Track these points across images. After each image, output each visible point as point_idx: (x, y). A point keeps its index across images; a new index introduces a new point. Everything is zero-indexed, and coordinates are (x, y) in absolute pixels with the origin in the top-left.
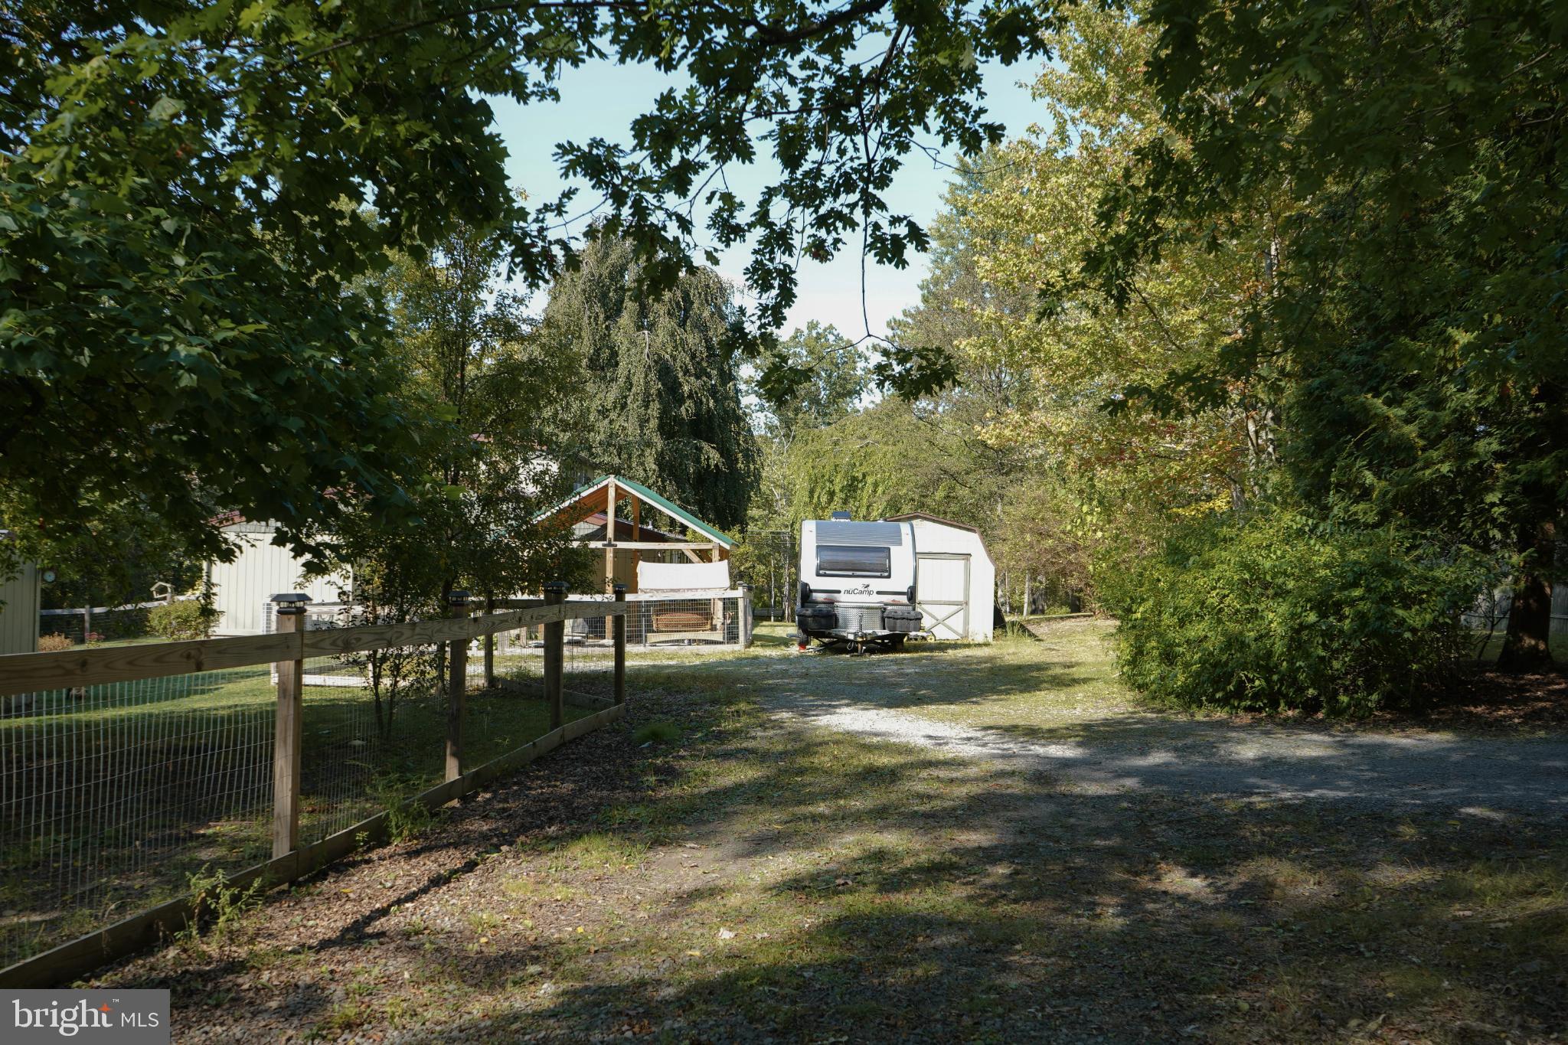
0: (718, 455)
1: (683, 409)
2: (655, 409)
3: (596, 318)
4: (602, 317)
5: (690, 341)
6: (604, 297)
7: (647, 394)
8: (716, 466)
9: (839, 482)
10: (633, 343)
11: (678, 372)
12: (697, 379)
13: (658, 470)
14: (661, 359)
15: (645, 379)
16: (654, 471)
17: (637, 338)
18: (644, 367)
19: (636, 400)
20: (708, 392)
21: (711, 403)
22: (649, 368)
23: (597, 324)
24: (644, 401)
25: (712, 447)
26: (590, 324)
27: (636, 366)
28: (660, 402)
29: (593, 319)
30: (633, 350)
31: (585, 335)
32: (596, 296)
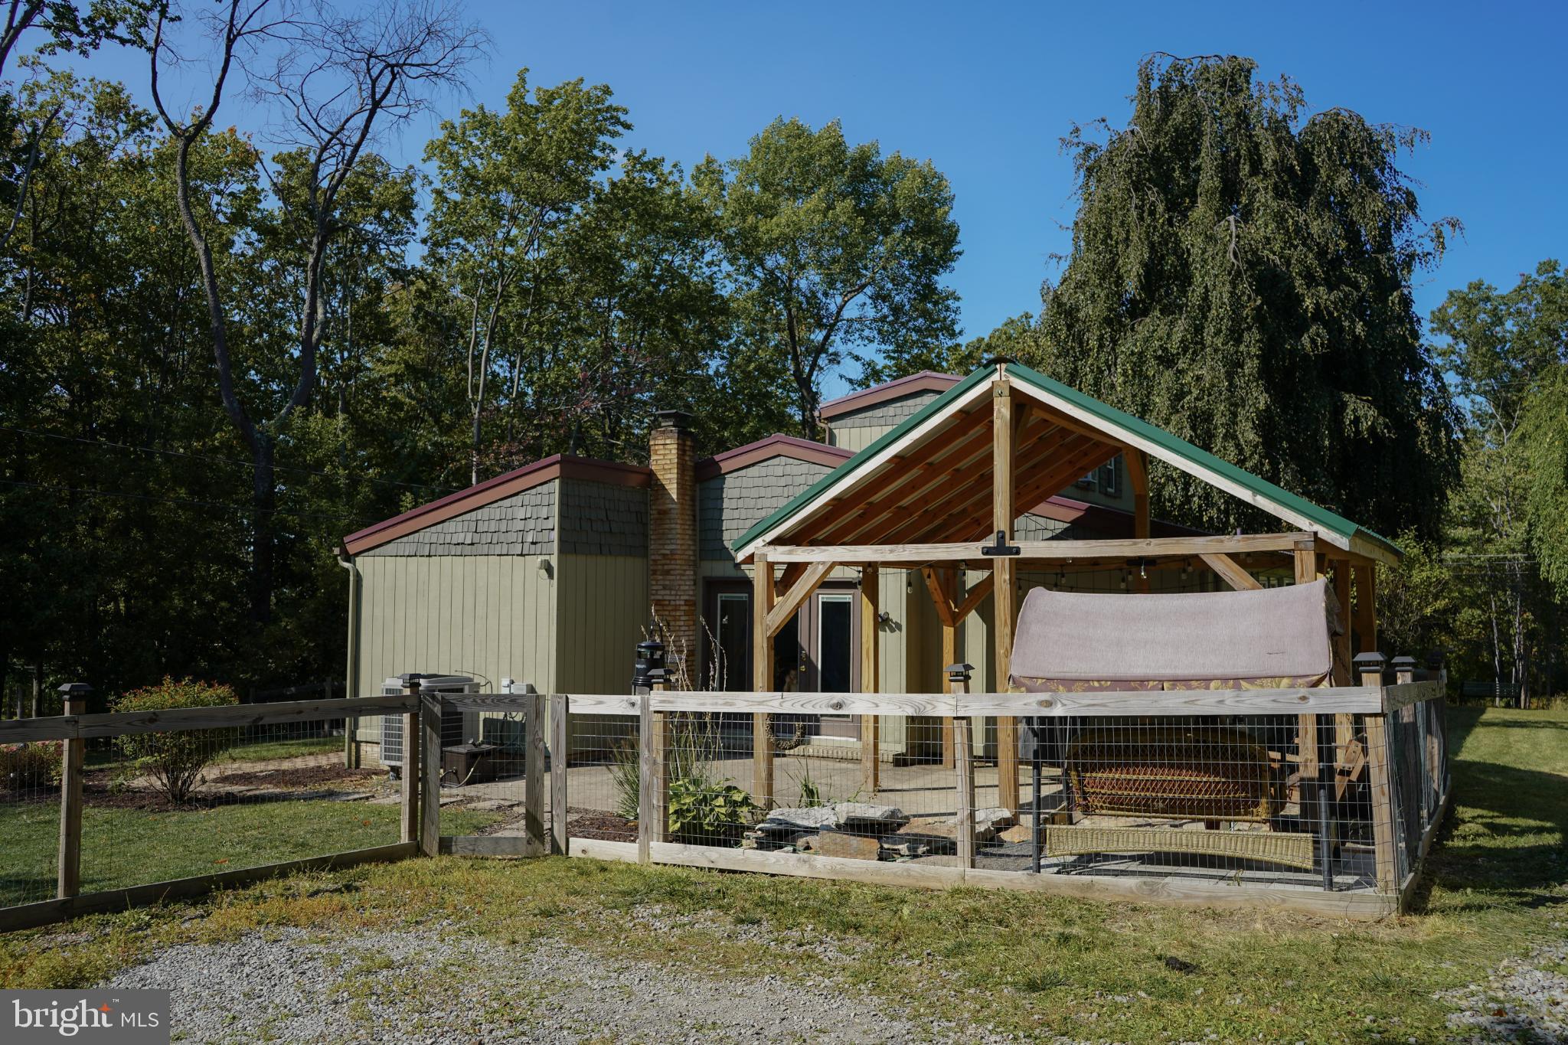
0: (1372, 412)
1: (1305, 340)
2: (1252, 342)
3: (1152, 213)
4: (1161, 208)
5: (1315, 228)
6: (1164, 182)
7: (1236, 318)
8: (1372, 430)
10: (1210, 239)
11: (1293, 279)
12: (1331, 290)
13: (1263, 444)
14: (1260, 260)
15: (1232, 293)
16: (1256, 446)
17: (1219, 231)
18: (1230, 273)
19: (1218, 332)
20: (1353, 309)
21: (1359, 328)
22: (1239, 273)
23: (1154, 220)
24: (1232, 331)
25: (1362, 400)
26: (1142, 219)
27: (1216, 276)
28: (1261, 330)
29: (1146, 211)
30: (1210, 251)
31: (1134, 236)
32: (1149, 180)
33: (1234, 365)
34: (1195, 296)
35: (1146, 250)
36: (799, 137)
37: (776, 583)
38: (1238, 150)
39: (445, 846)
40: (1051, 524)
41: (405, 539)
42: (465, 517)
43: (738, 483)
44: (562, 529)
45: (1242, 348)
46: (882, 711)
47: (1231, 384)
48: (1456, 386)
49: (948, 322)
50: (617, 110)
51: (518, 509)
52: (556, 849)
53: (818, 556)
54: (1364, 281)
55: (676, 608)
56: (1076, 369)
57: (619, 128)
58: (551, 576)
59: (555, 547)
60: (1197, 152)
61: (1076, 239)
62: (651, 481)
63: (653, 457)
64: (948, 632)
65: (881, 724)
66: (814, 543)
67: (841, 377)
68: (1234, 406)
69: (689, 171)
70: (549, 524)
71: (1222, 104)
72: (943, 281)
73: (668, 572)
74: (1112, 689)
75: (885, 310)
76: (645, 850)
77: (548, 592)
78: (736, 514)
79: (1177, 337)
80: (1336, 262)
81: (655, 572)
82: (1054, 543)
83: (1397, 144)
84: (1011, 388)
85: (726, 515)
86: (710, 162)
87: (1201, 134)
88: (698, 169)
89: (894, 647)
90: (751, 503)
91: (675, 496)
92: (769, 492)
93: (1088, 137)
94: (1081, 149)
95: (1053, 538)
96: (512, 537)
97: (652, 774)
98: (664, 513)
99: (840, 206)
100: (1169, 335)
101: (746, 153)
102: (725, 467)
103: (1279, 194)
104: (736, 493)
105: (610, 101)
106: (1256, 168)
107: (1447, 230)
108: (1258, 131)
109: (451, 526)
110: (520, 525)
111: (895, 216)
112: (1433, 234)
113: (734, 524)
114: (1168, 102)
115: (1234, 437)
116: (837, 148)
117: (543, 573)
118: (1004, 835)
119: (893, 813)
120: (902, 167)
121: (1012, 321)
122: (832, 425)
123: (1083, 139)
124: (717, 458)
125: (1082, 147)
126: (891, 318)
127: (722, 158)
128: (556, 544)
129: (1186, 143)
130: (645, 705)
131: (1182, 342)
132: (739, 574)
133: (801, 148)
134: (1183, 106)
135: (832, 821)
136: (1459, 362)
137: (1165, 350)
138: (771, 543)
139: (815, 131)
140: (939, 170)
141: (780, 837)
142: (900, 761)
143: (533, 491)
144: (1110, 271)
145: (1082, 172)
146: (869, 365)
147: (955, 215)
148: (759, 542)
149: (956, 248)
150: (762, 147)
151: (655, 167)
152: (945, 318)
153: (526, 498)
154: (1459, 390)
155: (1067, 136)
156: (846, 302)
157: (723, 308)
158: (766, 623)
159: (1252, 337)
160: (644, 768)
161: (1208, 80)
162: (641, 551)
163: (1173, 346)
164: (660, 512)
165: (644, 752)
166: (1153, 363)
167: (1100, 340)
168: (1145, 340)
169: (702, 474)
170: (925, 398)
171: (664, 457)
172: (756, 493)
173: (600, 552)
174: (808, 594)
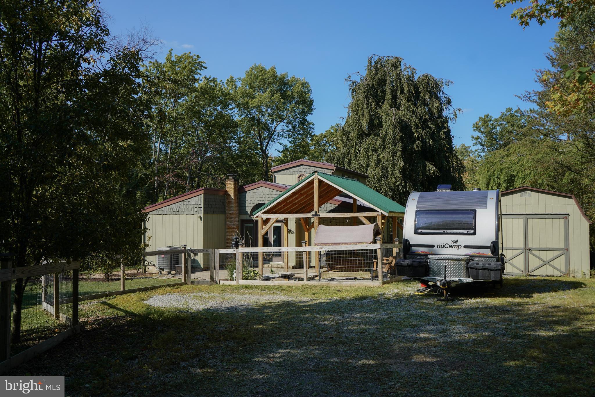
0: (433, 168)
1: (415, 146)
3: (371, 105)
4: (374, 104)
6: (375, 96)
7: (395, 139)
8: (434, 173)
9: (503, 178)
10: (388, 114)
11: (412, 127)
12: (423, 130)
13: (402, 177)
14: (402, 121)
15: (393, 132)
16: (400, 178)
17: (390, 112)
18: (393, 126)
19: (390, 143)
20: (429, 136)
21: (431, 142)
22: (395, 126)
23: (371, 107)
24: (394, 143)
25: (431, 164)
26: (367, 107)
27: (389, 126)
28: (402, 142)
29: (369, 105)
30: (388, 118)
31: (365, 113)
32: (371, 95)
33: (394, 153)
34: (382, 132)
35: (368, 118)
36: (261, 71)
37: (264, 221)
38: (397, 86)
39: (192, 283)
40: (333, 205)
41: (158, 210)
42: (176, 204)
43: (250, 194)
44: (204, 207)
45: (396, 148)
46: (289, 251)
47: (393, 159)
48: (480, 150)
49: (311, 132)
50: (202, 63)
51: (192, 202)
52: (216, 283)
53: (274, 217)
54: (433, 127)
55: (234, 228)
56: (349, 151)
57: (203, 68)
58: (201, 220)
60: (385, 85)
61: (348, 112)
62: (226, 193)
63: (227, 187)
64: (306, 234)
65: (289, 254)
66: (272, 213)
67: (276, 150)
68: (394, 165)
69: (225, 81)
70: (201, 206)
71: (392, 72)
72: (309, 118)
73: (231, 218)
74: (333, 245)
75: (290, 127)
76: (238, 282)
77: (201, 224)
78: (250, 202)
79: (378, 144)
80: (426, 121)
81: (227, 218)
82: (328, 214)
83: (444, 85)
84: (318, 179)
85: (247, 202)
86: (232, 78)
87: (386, 81)
88: (228, 80)
89: (293, 238)
90: (254, 199)
91: (233, 198)
92: (259, 196)
93: (353, 79)
94: (351, 83)
95: (327, 213)
96: (190, 209)
97: (239, 265)
98: (230, 202)
99: (275, 96)
100: (376, 143)
101: (244, 76)
102: (246, 189)
103: (408, 100)
104: (250, 197)
105: (200, 60)
106: (402, 91)
107: (457, 112)
108: (403, 81)
109: (172, 206)
110: (192, 206)
111: (293, 98)
112: (454, 113)
113: (249, 205)
114: (377, 70)
115: (394, 175)
116: (274, 76)
118: (315, 278)
119: (291, 274)
120: (296, 80)
121: (333, 127)
122: (274, 174)
123: (351, 79)
124: (244, 187)
125: (351, 82)
126: (292, 130)
127: (236, 77)
128: (203, 212)
129: (382, 83)
130: (237, 251)
131: (379, 145)
132: (251, 219)
133: (262, 75)
134: (381, 71)
135: (278, 276)
136: (481, 142)
137: (374, 147)
138: (262, 213)
139: (267, 69)
140: (307, 81)
141: (267, 279)
142: (294, 268)
143: (196, 197)
144: (358, 123)
145: (351, 91)
146: (285, 146)
147: (312, 96)
148: (260, 213)
149: (313, 108)
150: (249, 74)
151: (215, 81)
152: (310, 131)
153: (194, 199)
154: (481, 151)
155: (347, 78)
156: (277, 125)
157: (235, 125)
158: (261, 232)
159: (399, 145)
160: (237, 264)
161: (389, 64)
162: (224, 212)
163: (377, 146)
164: (229, 202)
165: (237, 261)
166: (371, 151)
167: (356, 143)
168: (369, 144)
169: (240, 191)
170: (302, 167)
171: (230, 187)
172: (255, 197)
173: (214, 213)
174: (271, 225)
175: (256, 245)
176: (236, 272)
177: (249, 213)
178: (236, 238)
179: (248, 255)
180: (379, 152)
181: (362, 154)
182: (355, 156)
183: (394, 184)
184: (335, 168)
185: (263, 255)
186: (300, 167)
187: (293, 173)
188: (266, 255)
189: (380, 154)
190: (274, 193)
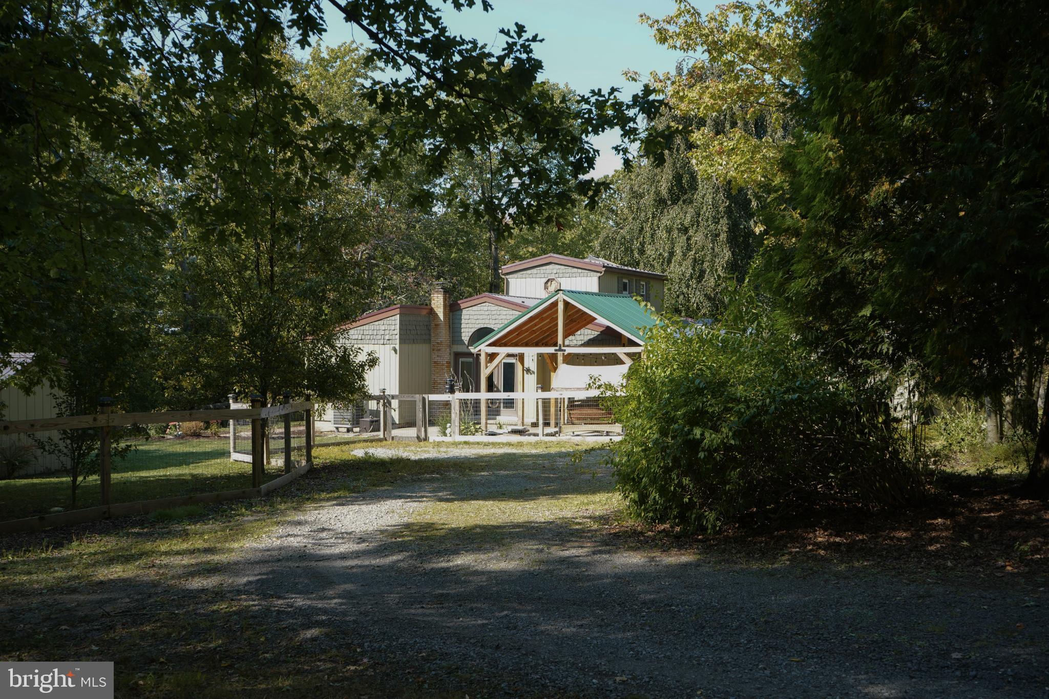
7: (716, 212)
18: (713, 188)
19: (708, 218)
22: (718, 189)
27: (707, 188)
33: (715, 236)
39: (393, 439)
40: (593, 332)
42: (359, 328)
43: (468, 313)
44: (400, 334)
45: (719, 227)
46: (525, 398)
47: (713, 245)
51: (381, 326)
52: (425, 440)
55: (443, 365)
56: (642, 228)
58: (396, 353)
59: (398, 341)
62: (432, 312)
63: (433, 302)
65: (526, 403)
68: (715, 256)
70: (395, 332)
73: (439, 350)
76: (453, 438)
77: (395, 359)
78: (468, 326)
79: (689, 218)
81: (433, 350)
82: (579, 348)
84: (564, 299)
85: (463, 321)
89: (531, 380)
90: (474, 322)
91: (442, 318)
92: (481, 317)
96: (379, 337)
97: (456, 417)
100: (685, 217)
102: (462, 306)
104: (467, 317)
110: (383, 332)
113: (467, 330)
115: (713, 274)
117: (393, 352)
118: (556, 435)
122: (507, 277)
124: (459, 302)
130: (453, 398)
131: (691, 221)
132: (469, 351)
135: (507, 431)
137: (682, 225)
138: (488, 345)
141: (493, 434)
142: (533, 425)
143: (388, 319)
148: (483, 344)
153: (385, 321)
158: (484, 373)
159: (724, 221)
160: (453, 415)
161: (713, 73)
162: (428, 341)
163: (687, 222)
164: (436, 325)
165: (453, 411)
166: (676, 231)
167: (653, 214)
168: (673, 218)
169: (453, 309)
170: (551, 266)
171: (438, 302)
172: (475, 317)
173: (414, 341)
174: (501, 361)
175: (478, 390)
176: (450, 427)
177: (466, 343)
178: (451, 381)
179: (466, 403)
180: (691, 232)
181: (662, 234)
182: (652, 237)
183: (714, 290)
184: (604, 269)
185: (487, 403)
186: (547, 267)
187: (538, 276)
188: (492, 403)
189: (691, 236)
190: (505, 313)
